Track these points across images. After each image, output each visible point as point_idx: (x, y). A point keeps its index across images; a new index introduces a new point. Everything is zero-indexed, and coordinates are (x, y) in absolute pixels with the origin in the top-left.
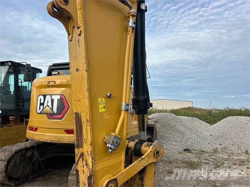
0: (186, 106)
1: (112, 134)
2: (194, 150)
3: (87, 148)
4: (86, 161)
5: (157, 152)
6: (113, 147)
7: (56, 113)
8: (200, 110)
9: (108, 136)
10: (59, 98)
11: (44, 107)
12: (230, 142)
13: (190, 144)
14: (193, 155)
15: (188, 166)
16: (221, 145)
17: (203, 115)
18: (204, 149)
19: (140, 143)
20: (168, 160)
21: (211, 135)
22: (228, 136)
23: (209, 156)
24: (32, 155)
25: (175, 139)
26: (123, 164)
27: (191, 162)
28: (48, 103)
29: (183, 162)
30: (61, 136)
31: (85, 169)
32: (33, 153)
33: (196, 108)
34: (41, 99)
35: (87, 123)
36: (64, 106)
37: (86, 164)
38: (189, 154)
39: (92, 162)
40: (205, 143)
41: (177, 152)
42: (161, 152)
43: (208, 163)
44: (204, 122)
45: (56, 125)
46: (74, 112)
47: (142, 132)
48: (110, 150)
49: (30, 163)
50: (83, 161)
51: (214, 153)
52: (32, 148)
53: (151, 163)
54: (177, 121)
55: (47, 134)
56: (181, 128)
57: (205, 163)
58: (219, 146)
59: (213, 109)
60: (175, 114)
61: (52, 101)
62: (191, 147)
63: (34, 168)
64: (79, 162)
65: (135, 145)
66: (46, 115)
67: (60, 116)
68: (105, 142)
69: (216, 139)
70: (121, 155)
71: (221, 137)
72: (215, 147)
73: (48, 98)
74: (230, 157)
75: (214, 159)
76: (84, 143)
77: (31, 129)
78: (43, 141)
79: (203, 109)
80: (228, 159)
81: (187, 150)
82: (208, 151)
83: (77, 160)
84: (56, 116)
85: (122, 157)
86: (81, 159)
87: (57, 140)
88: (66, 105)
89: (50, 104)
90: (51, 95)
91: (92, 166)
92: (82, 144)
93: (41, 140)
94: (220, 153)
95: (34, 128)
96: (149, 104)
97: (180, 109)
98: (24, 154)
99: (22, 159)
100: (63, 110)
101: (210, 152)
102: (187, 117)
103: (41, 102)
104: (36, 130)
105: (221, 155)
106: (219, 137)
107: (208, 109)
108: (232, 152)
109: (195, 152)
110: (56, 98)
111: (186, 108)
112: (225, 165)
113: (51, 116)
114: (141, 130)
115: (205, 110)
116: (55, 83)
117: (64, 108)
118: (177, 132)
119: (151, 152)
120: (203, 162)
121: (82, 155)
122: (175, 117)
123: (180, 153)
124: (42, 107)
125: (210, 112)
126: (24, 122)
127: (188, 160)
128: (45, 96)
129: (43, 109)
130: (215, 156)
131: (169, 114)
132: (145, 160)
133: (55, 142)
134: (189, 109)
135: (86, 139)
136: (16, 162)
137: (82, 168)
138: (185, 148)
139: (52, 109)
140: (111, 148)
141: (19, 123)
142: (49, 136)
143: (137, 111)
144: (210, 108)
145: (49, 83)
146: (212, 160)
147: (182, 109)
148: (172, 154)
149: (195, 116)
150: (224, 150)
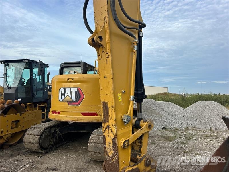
0: (162, 92)
1: (126, 114)
2: (170, 129)
3: (112, 122)
4: (111, 130)
5: (150, 126)
6: (127, 122)
7: (74, 101)
8: (175, 95)
9: (123, 115)
10: (77, 90)
11: (65, 97)
12: (199, 122)
13: (167, 124)
14: (169, 132)
15: (166, 139)
16: (191, 124)
17: (177, 99)
18: (178, 128)
19: (139, 120)
20: (150, 136)
21: (184, 117)
22: (197, 117)
23: (182, 132)
24: (55, 132)
25: (155, 120)
26: (131, 132)
27: (168, 137)
28: (68, 94)
29: (162, 137)
30: (79, 117)
31: (111, 134)
32: (55, 130)
33: (171, 93)
34: (62, 91)
35: (112, 108)
36: (80, 96)
37: (112, 131)
38: (167, 132)
39: (116, 130)
40: (179, 123)
41: (157, 130)
42: (152, 125)
43: (181, 137)
44: (178, 106)
45: (75, 110)
46: (102, 101)
47: (140, 113)
48: (125, 123)
49: (53, 137)
50: (109, 130)
51: (186, 130)
52: (54, 126)
53: (146, 132)
54: (156, 105)
55: (68, 116)
56: (160, 111)
57: (179, 137)
58: (190, 126)
59: (186, 94)
60: (154, 99)
61: (71, 92)
62: (168, 126)
63: (56, 141)
64: (106, 131)
65: (136, 122)
66: (67, 102)
67: (78, 103)
68: (122, 119)
69: (188, 120)
70: (130, 127)
71: (192, 118)
72: (186, 126)
73: (68, 90)
74: (198, 133)
75: (186, 135)
76: (110, 120)
77: (54, 112)
78: (65, 121)
79: (177, 95)
80: (196, 134)
81: (164, 129)
82: (181, 129)
83: (104, 130)
84: (75, 103)
85: (130, 128)
86: (107, 129)
87: (75, 120)
88: (82, 96)
89: (69, 95)
90: (70, 88)
91: (116, 132)
92: (108, 120)
93: (64, 120)
94: (190, 130)
95: (57, 112)
96: (145, 96)
97: (157, 94)
98: (49, 130)
99: (49, 134)
100: (79, 99)
101: (183, 130)
102: (165, 102)
103: (63, 93)
104: (59, 113)
105: (191, 132)
106: (190, 118)
107: (182, 94)
108: (200, 130)
109: (171, 130)
110: (74, 90)
111: (163, 93)
112: (193, 139)
113: (70, 103)
114: (139, 112)
115: (179, 95)
116: (73, 79)
117: (80, 97)
118: (157, 114)
119: (146, 125)
120: (177, 137)
121: (108, 126)
122: (154, 102)
123: (159, 130)
124: (63, 96)
125: (183, 97)
126: (37, 107)
127: (166, 135)
128: (65, 89)
129: (64, 98)
130: (186, 133)
131: (150, 99)
132: (143, 130)
133: (74, 121)
134: (165, 94)
135: (112, 117)
136: (45, 136)
137: (108, 134)
138: (163, 127)
139: (71, 98)
140: (126, 122)
141: (33, 108)
142: (70, 117)
143: (137, 100)
144: (184, 94)
145: (69, 80)
146: (184, 135)
147: (159, 94)
148: (153, 132)
149: (170, 100)
150: (194, 128)
